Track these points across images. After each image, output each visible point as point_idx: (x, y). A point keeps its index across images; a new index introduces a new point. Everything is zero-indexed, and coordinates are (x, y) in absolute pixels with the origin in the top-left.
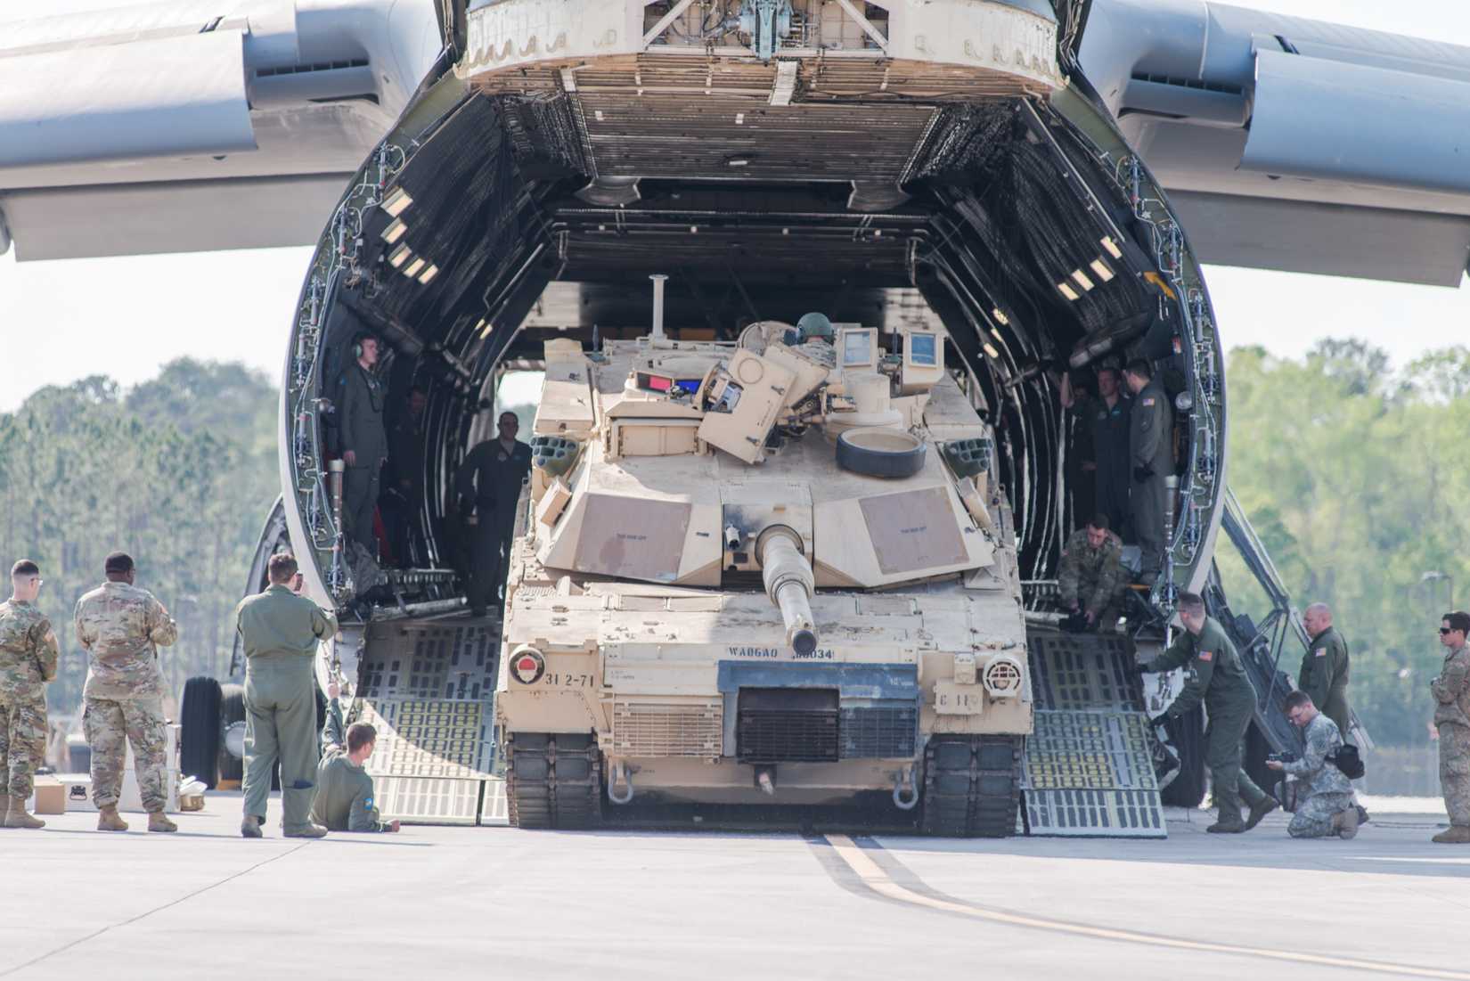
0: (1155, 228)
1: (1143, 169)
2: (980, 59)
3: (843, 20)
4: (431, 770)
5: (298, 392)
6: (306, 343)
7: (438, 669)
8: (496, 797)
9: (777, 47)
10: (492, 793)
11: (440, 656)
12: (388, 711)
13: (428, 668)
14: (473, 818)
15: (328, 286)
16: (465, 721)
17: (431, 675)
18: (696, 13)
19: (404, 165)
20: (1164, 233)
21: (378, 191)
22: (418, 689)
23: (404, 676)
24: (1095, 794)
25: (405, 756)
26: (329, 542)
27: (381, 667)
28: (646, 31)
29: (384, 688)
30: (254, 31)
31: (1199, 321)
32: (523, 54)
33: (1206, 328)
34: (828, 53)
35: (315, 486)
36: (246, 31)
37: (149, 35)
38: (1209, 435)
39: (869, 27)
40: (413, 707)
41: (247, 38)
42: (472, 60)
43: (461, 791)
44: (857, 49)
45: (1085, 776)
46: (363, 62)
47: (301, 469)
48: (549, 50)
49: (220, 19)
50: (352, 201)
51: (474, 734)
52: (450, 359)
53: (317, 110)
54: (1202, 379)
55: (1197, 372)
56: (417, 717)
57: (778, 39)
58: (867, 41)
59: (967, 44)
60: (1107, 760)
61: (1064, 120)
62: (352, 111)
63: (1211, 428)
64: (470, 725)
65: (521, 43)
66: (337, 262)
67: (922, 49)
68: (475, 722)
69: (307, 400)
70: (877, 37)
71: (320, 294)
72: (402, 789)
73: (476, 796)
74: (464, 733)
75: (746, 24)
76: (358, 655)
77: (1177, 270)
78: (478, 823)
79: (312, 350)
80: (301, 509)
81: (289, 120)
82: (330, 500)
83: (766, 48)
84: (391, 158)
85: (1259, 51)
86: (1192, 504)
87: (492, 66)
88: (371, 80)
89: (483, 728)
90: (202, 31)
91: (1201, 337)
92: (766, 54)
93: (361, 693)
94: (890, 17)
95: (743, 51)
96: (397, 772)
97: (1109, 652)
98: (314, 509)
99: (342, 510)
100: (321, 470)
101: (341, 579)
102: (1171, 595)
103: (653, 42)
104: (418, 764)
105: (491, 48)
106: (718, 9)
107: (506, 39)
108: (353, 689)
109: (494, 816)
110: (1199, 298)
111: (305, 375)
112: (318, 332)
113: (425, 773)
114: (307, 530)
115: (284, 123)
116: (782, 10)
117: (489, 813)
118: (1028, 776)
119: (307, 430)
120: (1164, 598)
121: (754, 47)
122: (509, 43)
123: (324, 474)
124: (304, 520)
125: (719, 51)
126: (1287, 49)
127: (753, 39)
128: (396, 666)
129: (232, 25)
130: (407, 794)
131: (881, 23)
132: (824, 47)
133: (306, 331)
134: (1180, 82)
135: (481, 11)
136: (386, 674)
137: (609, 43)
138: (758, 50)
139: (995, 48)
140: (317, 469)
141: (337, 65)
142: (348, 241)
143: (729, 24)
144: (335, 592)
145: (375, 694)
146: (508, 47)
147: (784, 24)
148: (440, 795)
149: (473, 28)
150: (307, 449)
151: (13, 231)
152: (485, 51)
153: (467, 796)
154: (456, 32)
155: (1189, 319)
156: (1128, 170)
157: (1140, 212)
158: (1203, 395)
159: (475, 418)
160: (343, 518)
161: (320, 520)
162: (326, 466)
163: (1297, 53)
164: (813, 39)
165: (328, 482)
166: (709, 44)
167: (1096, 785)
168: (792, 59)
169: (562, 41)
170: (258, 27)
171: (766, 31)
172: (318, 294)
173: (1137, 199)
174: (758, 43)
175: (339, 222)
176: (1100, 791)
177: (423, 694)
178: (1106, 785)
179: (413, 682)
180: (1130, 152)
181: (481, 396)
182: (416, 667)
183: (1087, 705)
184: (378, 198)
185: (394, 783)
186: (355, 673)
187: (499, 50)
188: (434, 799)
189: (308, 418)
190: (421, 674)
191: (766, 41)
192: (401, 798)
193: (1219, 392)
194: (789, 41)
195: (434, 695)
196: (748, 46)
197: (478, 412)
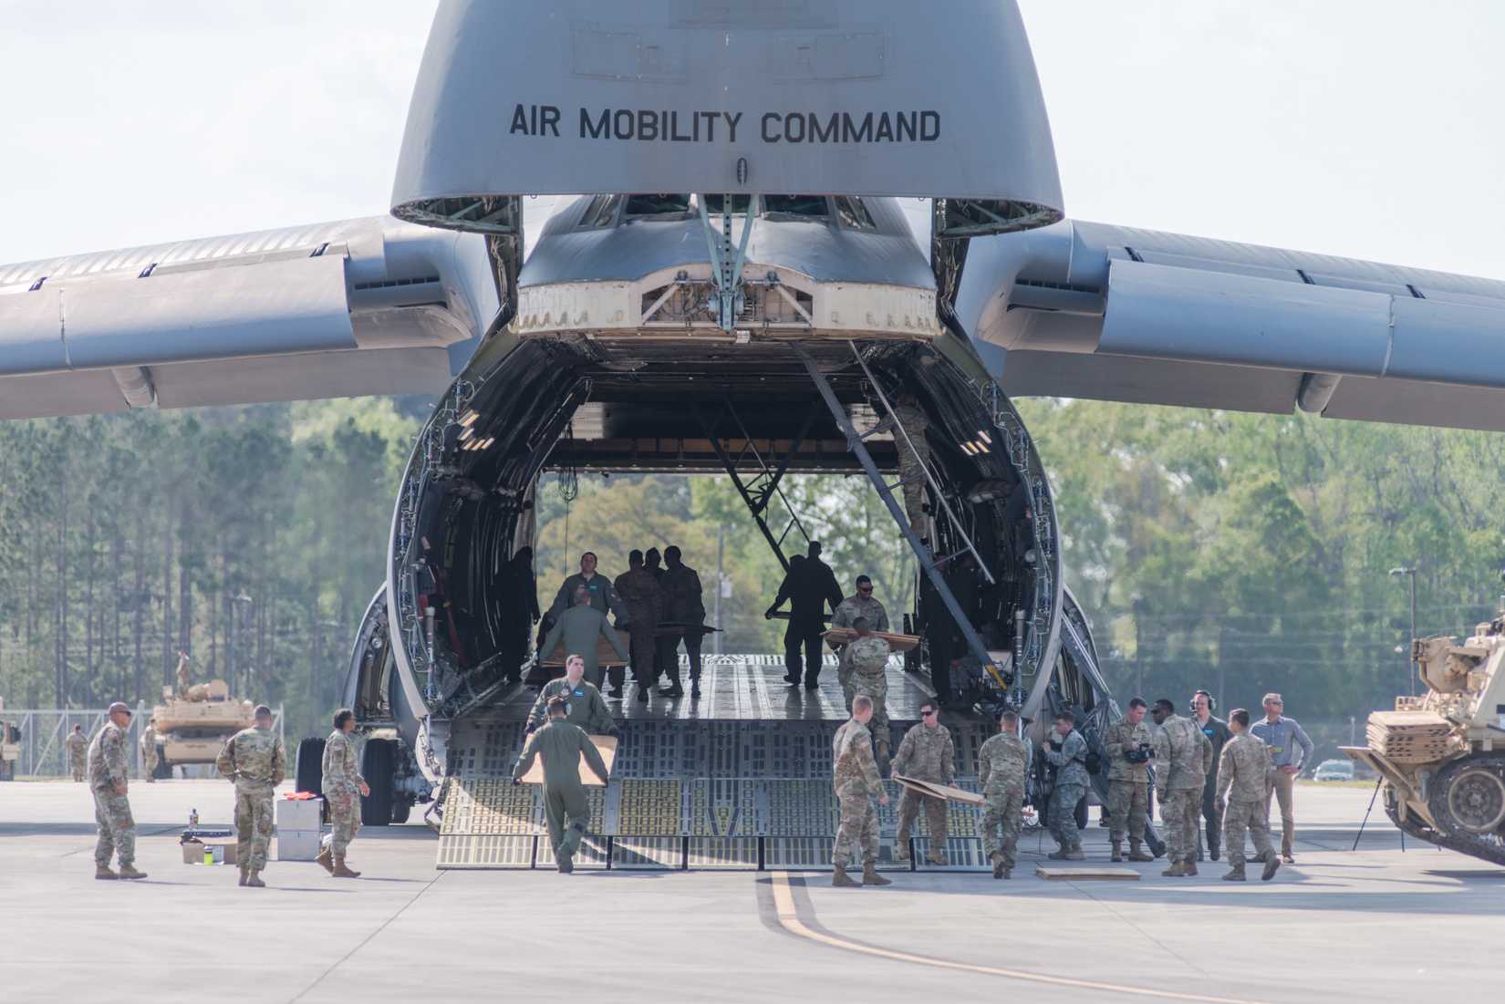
0: (1008, 434)
1: (999, 391)
2: (877, 326)
3: (781, 302)
4: (500, 830)
5: (401, 560)
6: (406, 525)
7: (503, 753)
8: (546, 847)
9: (735, 322)
10: (542, 845)
11: (504, 745)
12: (468, 786)
13: (496, 753)
14: (530, 863)
15: (421, 483)
16: (523, 793)
17: (498, 758)
18: (678, 298)
19: (473, 395)
20: (1015, 437)
21: (456, 414)
22: (489, 770)
23: (478, 759)
24: (962, 841)
25: (481, 820)
26: (425, 666)
27: (462, 753)
28: (644, 312)
29: (465, 769)
30: (353, 256)
31: (1040, 499)
32: (558, 325)
33: (1045, 505)
34: (771, 325)
35: (415, 627)
36: (346, 256)
37: (273, 257)
38: (1047, 581)
39: (798, 307)
40: (486, 783)
41: (347, 261)
42: (521, 323)
43: (521, 844)
44: (791, 322)
45: (957, 828)
46: (436, 279)
47: (404, 615)
48: (576, 324)
49: (326, 245)
50: (437, 422)
51: (529, 802)
52: (503, 492)
53: (400, 312)
54: (1042, 542)
55: (1038, 536)
56: (489, 790)
57: (736, 317)
58: (798, 317)
59: (868, 316)
60: (972, 815)
61: (943, 356)
62: (427, 312)
63: (1048, 577)
64: (526, 795)
65: (556, 317)
66: (427, 465)
67: (836, 321)
68: (530, 792)
69: (408, 566)
70: (804, 314)
71: (416, 488)
72: (480, 843)
73: (532, 848)
74: (522, 802)
75: (713, 306)
76: (446, 745)
77: (1024, 464)
78: (533, 867)
79: (410, 529)
80: (405, 644)
81: (380, 319)
82: (426, 637)
83: (727, 323)
84: (465, 390)
85: (1113, 260)
86: (1034, 631)
87: (535, 329)
88: (441, 291)
89: (535, 798)
90: (312, 256)
91: (1041, 511)
92: (727, 327)
93: (449, 774)
94: (814, 299)
95: (710, 325)
96: (476, 832)
97: (980, 734)
98: (414, 643)
99: (434, 643)
100: (419, 615)
101: (434, 695)
102: (1020, 697)
103: (649, 319)
104: (490, 825)
105: (535, 317)
106: (694, 295)
107: (545, 311)
108: (443, 770)
109: (544, 862)
110: (1040, 483)
111: (406, 547)
112: (414, 516)
113: (496, 832)
114: (409, 658)
115: (375, 320)
116: (739, 296)
117: (541, 859)
118: (917, 827)
119: (408, 586)
120: (1015, 699)
121: (719, 322)
122: (547, 315)
123: (421, 618)
124: (407, 651)
125: (695, 324)
126: (1135, 258)
127: (718, 317)
128: (473, 752)
129: (335, 250)
130: (483, 847)
131: (806, 303)
132: (768, 321)
133: (406, 516)
134: (1053, 285)
135: (528, 289)
136: (466, 758)
137: (618, 320)
138: (722, 324)
139: (889, 317)
140: (415, 614)
141: (416, 281)
142: (435, 450)
143: (701, 306)
144: (430, 702)
145: (459, 774)
146: (547, 319)
147: (740, 307)
148: (506, 848)
149: (521, 299)
150: (408, 601)
151: (157, 387)
152: (531, 319)
153: (524, 848)
154: (509, 294)
155: (1032, 499)
156: (990, 391)
157: (998, 422)
158: (1043, 553)
159: (520, 516)
160: (435, 648)
161: (419, 651)
162: (422, 612)
163: (1142, 261)
164: (760, 315)
165: (424, 624)
166: (688, 319)
167: (964, 835)
168: (745, 329)
169: (585, 317)
170: (355, 252)
171: (727, 311)
172: (414, 488)
173: (996, 413)
174: (721, 320)
175: (428, 437)
176: (966, 839)
177: (492, 773)
178: (971, 834)
179: (485, 765)
180: (990, 379)
181: (524, 499)
182: (487, 753)
183: (962, 775)
184: (455, 419)
185: (474, 840)
186: (445, 759)
187: (541, 319)
188: (502, 851)
189: (408, 577)
190: (491, 759)
191: (727, 319)
192: (480, 851)
193: (1054, 551)
194: (743, 317)
195: (500, 773)
196: (714, 320)
197: (522, 511)
